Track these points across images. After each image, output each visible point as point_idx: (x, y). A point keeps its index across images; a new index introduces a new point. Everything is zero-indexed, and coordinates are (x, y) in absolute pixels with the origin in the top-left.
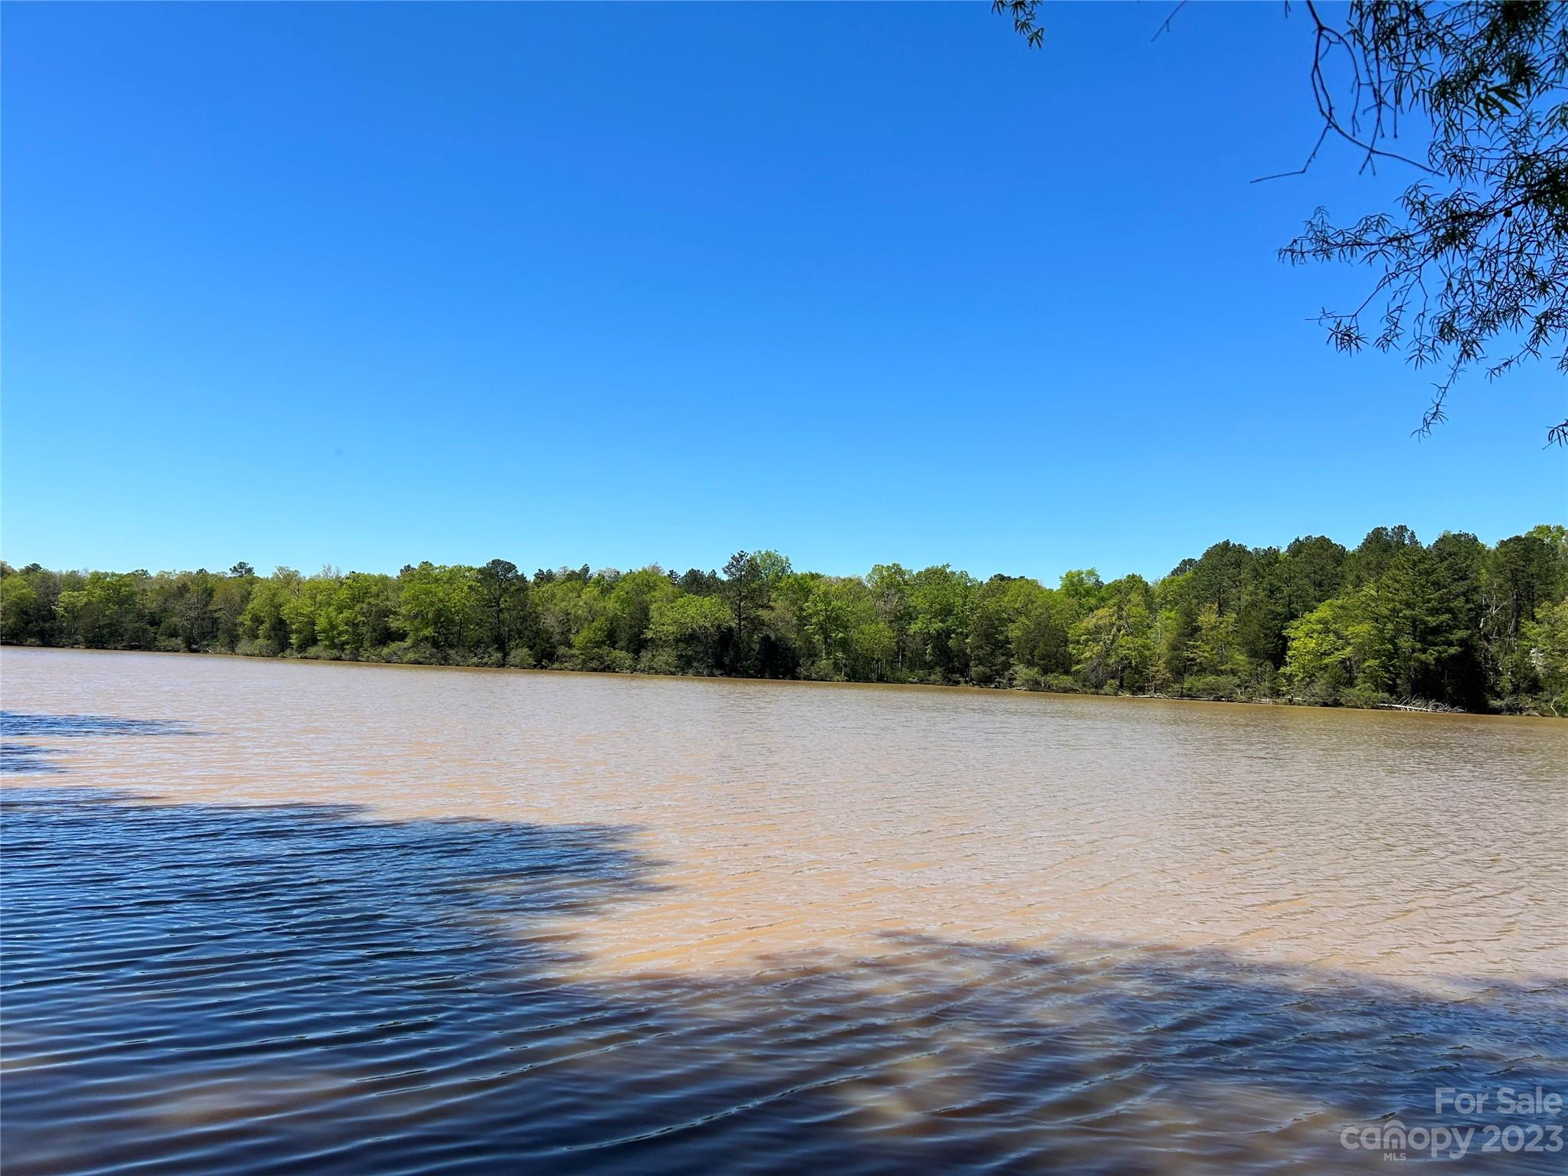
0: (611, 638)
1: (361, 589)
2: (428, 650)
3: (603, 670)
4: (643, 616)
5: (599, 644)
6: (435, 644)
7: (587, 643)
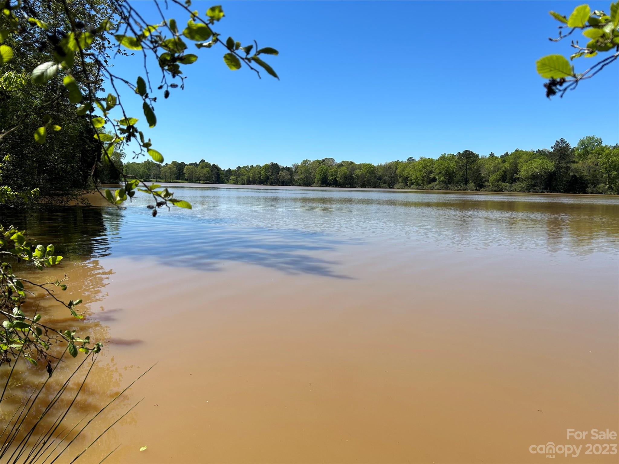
0: (503, 178)
1: (427, 163)
2: (443, 185)
4: (516, 170)
6: (445, 183)
7: (493, 180)
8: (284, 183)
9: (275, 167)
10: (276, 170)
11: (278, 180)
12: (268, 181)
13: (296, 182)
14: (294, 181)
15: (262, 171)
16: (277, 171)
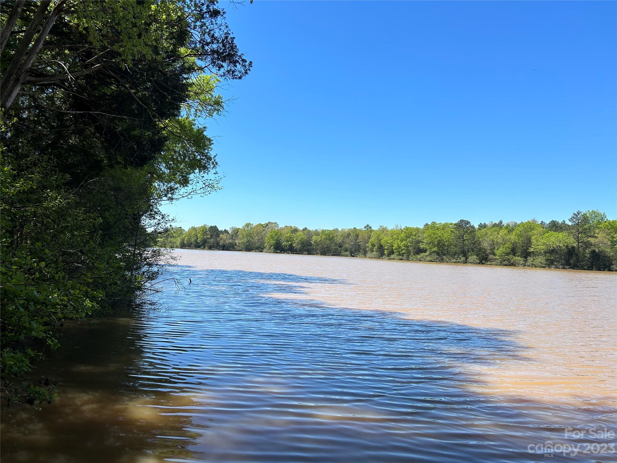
0: (513, 251)
1: (409, 233)
2: (436, 256)
3: (510, 265)
4: (528, 242)
5: (507, 254)
6: (438, 254)
7: (502, 253)
8: (224, 247)
9: (214, 230)
10: (215, 233)
11: (218, 244)
12: (206, 244)
13: (238, 247)
14: (236, 245)
15: (199, 233)
16: (217, 234)
